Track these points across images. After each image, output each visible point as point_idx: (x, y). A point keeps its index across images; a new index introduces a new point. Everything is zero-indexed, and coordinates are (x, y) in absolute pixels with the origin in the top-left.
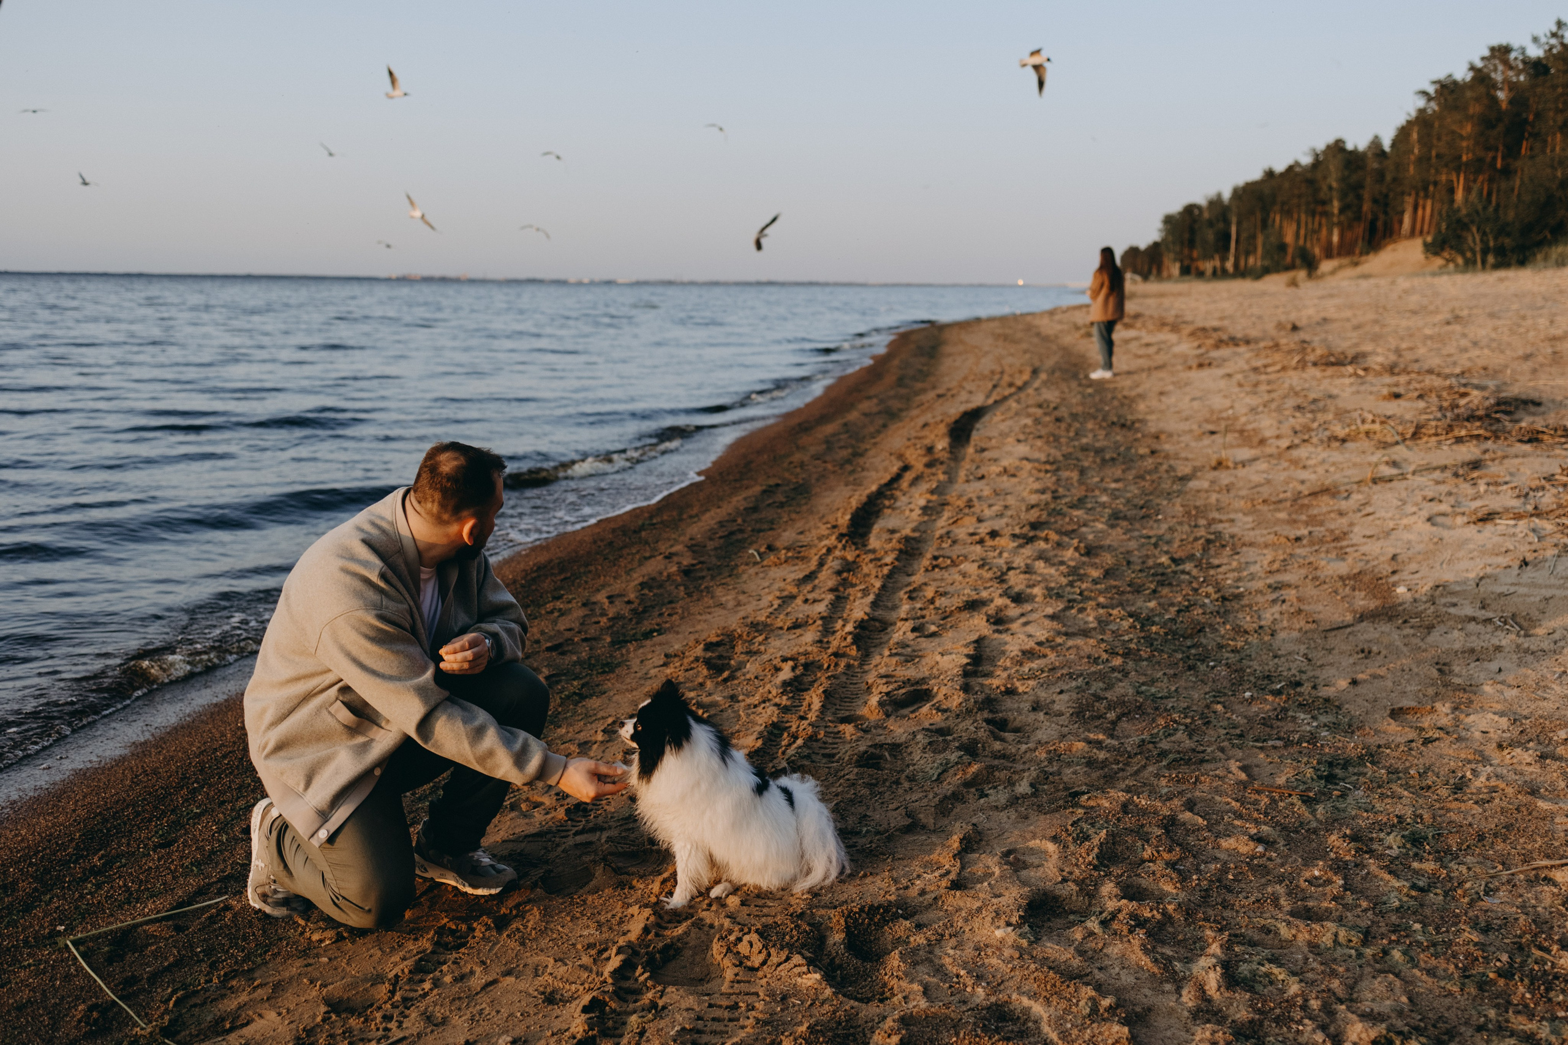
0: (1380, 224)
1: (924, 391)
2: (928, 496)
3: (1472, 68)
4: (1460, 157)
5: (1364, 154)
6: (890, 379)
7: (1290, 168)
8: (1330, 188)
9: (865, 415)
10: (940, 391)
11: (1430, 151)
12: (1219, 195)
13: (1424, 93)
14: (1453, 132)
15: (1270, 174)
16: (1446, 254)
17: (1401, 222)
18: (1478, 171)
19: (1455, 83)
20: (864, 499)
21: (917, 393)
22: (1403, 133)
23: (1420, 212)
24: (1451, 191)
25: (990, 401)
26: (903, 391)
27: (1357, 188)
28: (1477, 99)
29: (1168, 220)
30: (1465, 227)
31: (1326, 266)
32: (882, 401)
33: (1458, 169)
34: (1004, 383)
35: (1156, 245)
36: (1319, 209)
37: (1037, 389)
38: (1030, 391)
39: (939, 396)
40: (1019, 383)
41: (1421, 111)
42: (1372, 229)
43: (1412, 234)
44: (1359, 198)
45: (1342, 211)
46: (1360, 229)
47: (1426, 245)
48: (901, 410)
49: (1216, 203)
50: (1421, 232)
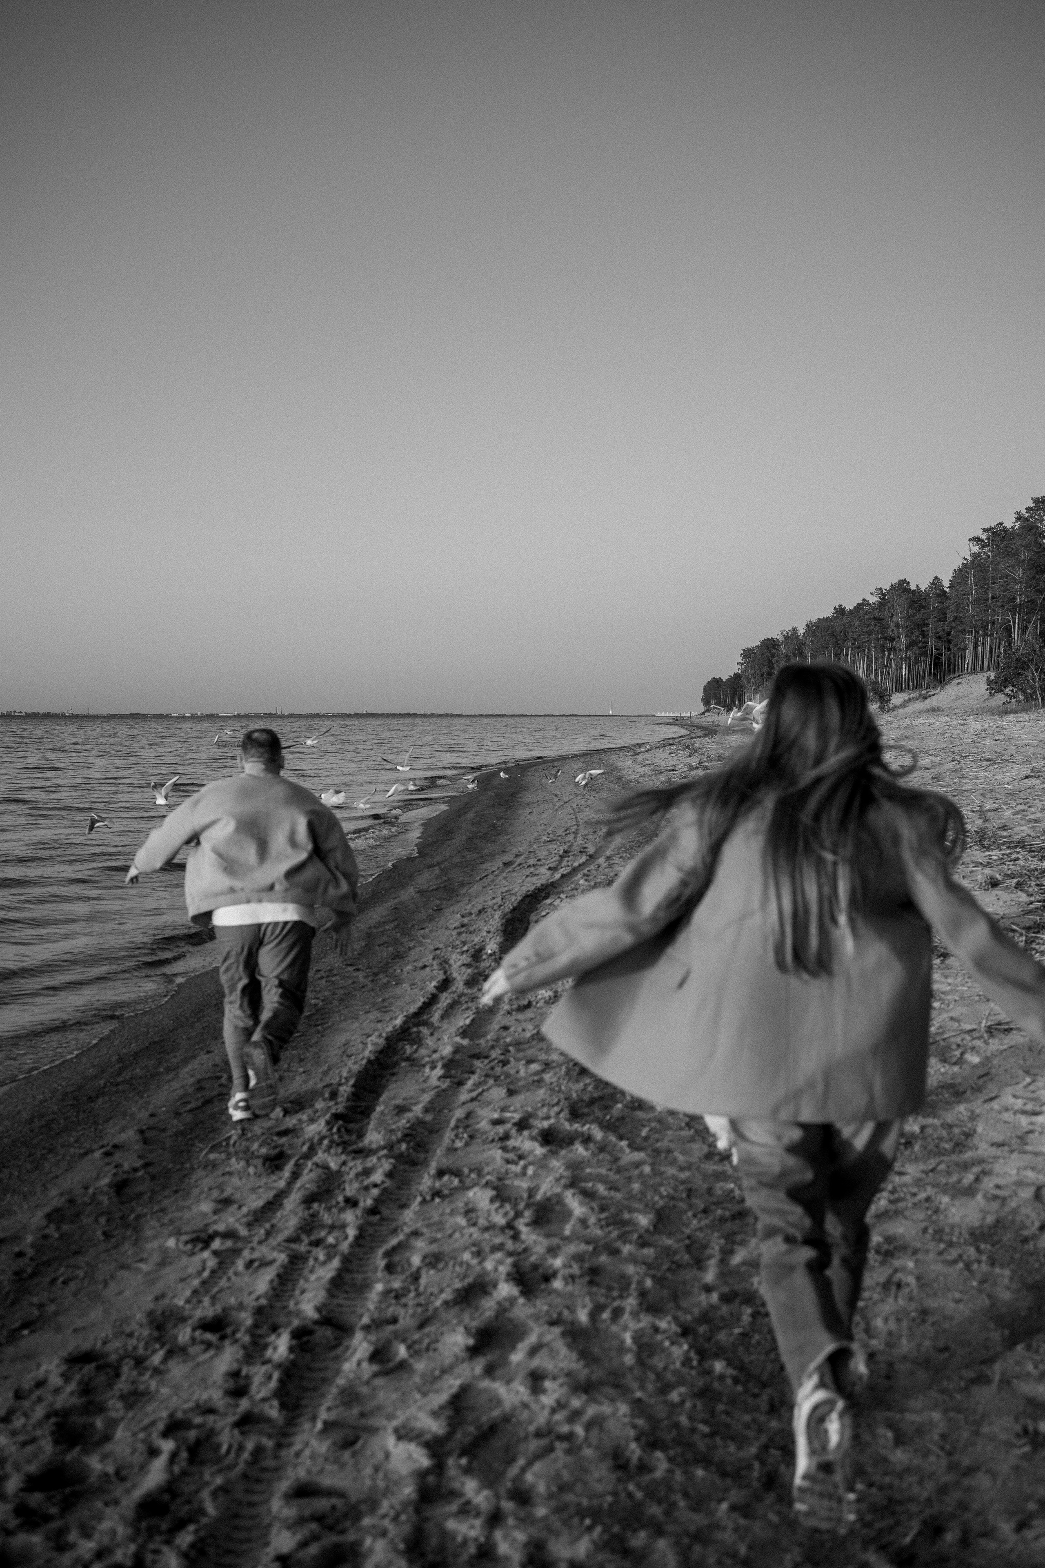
0: (943, 659)
1: (492, 855)
2: (458, 1039)
3: (1019, 517)
4: (1015, 599)
5: (927, 594)
6: (460, 838)
7: (859, 606)
8: (897, 625)
9: (421, 892)
10: (507, 858)
11: (986, 593)
12: (795, 630)
13: (977, 539)
14: (1007, 576)
15: (840, 611)
16: (1008, 691)
17: (963, 658)
18: (1031, 612)
19: (1005, 530)
20: (382, 1042)
21: (484, 859)
22: (961, 574)
23: (980, 648)
24: (1008, 630)
25: (557, 876)
26: (470, 856)
27: (921, 626)
28: (1026, 546)
29: (747, 654)
30: (1025, 666)
31: (897, 699)
32: (444, 871)
33: (1013, 611)
34: (576, 849)
35: (737, 677)
36: (888, 645)
37: (608, 858)
38: (601, 860)
39: (507, 864)
40: (591, 850)
41: (975, 556)
42: (937, 663)
43: (974, 670)
44: (924, 634)
45: (908, 647)
46: (925, 664)
47: (989, 681)
48: (462, 885)
49: (791, 637)
50: (982, 668)
